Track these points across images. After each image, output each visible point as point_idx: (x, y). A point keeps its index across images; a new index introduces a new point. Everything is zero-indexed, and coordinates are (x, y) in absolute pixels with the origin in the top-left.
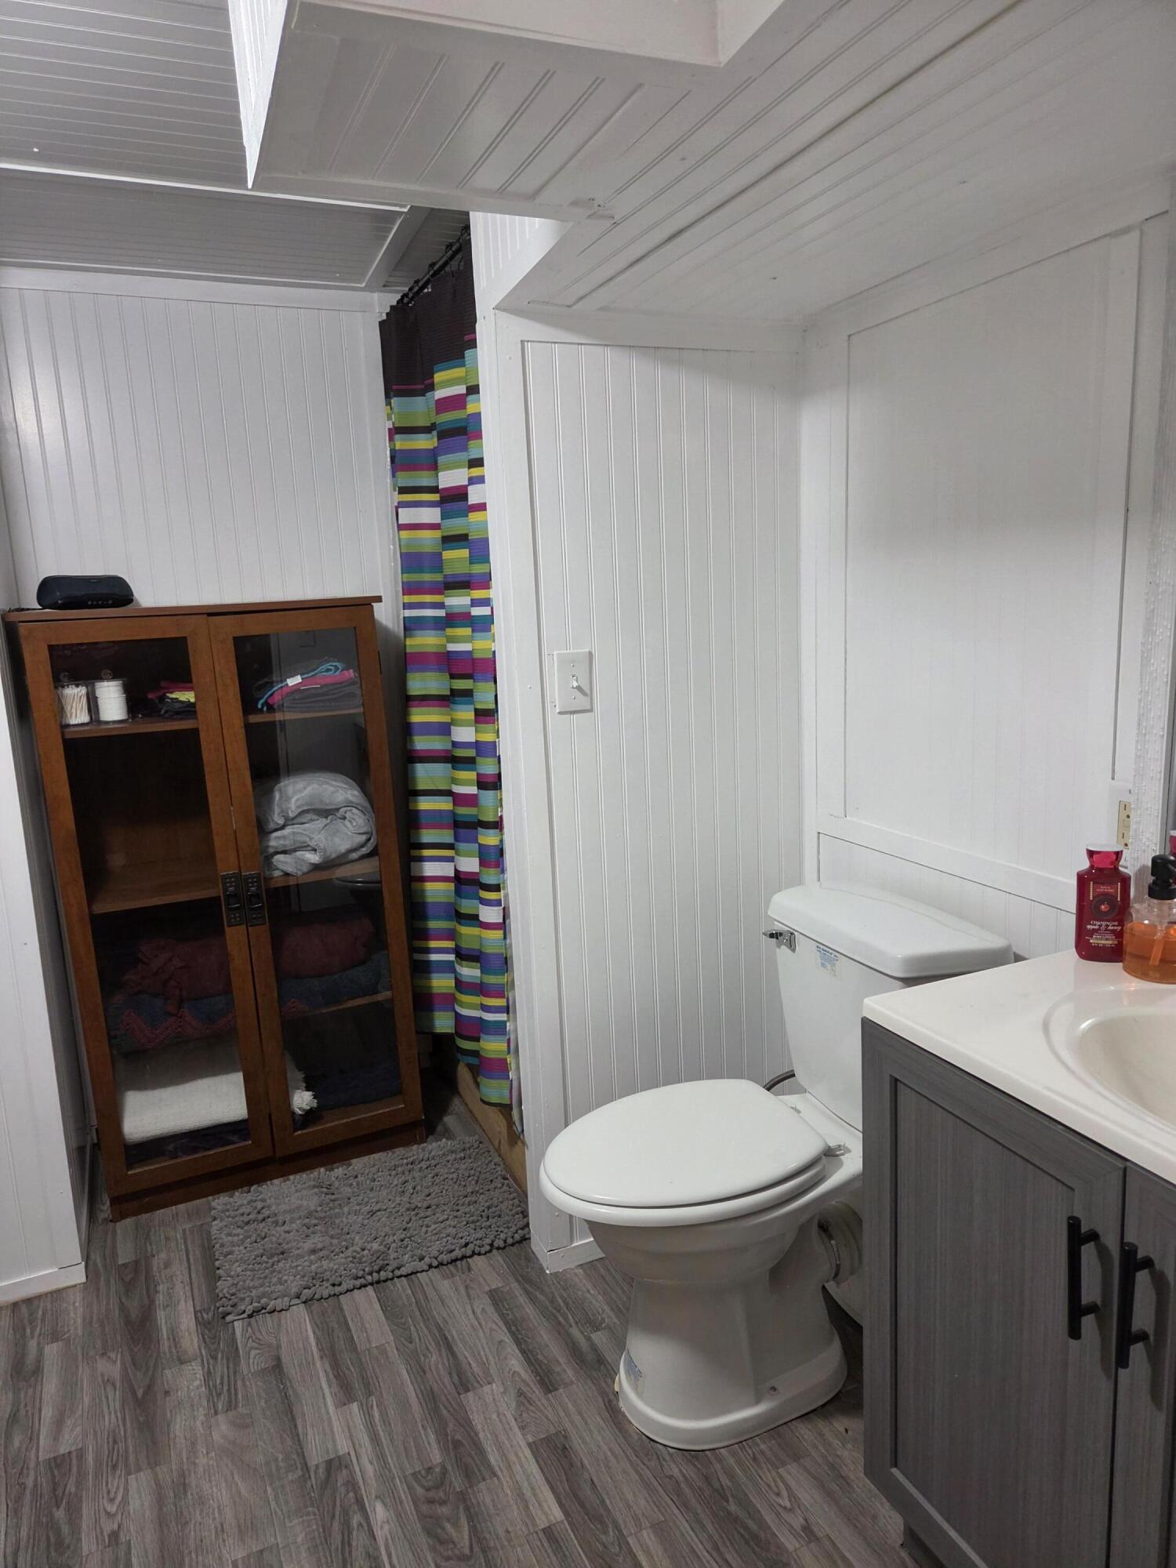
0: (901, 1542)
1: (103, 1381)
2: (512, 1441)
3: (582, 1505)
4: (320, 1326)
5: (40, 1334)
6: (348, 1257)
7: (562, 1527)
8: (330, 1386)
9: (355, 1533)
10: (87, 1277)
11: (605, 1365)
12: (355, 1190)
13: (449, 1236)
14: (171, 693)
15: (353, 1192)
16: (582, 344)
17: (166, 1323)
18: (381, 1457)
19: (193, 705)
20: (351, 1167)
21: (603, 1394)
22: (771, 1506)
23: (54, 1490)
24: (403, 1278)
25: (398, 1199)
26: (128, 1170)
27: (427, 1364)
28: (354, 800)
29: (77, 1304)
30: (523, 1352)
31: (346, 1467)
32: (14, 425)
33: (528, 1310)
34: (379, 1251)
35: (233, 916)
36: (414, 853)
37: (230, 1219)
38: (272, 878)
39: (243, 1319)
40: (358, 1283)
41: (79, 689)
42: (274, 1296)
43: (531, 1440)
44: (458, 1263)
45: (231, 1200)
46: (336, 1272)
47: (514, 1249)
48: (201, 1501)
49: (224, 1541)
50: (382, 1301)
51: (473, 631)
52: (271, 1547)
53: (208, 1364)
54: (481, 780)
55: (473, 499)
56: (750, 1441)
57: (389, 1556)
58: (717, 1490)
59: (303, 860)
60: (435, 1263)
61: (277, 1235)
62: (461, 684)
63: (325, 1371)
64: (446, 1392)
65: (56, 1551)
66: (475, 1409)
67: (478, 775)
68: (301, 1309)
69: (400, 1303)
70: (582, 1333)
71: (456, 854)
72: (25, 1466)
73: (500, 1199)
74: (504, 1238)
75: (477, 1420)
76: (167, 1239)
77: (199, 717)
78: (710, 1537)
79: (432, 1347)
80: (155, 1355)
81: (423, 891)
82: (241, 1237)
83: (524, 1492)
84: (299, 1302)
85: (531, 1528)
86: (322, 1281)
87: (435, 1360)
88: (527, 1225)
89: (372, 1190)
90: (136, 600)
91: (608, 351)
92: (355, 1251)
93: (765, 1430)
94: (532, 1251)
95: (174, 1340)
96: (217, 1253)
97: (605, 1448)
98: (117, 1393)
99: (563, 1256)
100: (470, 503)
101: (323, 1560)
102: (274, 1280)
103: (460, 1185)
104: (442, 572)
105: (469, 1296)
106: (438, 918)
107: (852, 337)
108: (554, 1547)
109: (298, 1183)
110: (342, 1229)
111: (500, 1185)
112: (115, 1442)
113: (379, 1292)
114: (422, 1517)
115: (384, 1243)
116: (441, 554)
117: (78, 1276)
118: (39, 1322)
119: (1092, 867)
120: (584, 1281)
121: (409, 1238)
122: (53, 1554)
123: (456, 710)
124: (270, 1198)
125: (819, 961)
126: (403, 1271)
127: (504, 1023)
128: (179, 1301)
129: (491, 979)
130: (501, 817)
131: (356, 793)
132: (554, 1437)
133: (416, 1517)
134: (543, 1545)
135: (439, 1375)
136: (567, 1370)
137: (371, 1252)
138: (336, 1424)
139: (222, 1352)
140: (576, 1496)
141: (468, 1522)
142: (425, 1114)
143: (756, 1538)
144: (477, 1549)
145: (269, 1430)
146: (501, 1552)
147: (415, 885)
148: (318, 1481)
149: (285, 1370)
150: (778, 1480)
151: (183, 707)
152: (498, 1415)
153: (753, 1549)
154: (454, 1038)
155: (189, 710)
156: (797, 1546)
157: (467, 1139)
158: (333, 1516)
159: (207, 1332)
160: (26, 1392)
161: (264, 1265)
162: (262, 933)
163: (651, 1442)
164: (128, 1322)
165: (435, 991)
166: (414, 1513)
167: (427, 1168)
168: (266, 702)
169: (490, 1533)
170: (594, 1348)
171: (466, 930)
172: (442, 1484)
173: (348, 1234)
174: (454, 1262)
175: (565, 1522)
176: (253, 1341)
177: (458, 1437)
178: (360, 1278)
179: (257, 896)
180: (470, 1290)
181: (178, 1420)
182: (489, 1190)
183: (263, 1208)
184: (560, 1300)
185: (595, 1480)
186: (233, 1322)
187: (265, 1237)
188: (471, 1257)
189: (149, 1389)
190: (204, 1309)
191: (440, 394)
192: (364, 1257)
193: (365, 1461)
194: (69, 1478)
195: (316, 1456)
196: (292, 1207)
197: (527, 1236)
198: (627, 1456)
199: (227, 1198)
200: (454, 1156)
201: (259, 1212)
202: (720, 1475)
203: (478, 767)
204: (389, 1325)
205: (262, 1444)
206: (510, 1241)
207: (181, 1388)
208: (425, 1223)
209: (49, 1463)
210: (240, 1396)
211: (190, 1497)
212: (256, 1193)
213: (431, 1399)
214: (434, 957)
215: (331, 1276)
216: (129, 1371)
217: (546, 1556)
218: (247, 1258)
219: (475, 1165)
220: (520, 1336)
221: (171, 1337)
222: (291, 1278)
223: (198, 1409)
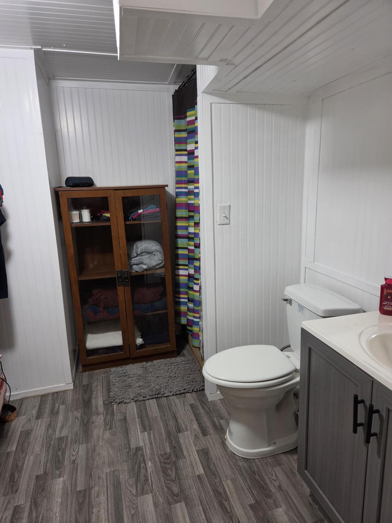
0: (309, 495)
1: (75, 417)
2: (191, 449)
3: (210, 469)
4: (138, 409)
5: (59, 403)
6: (149, 389)
7: (203, 475)
8: (139, 426)
9: (142, 469)
10: (74, 387)
11: (223, 430)
12: (154, 370)
13: (180, 386)
14: (104, 214)
15: (153, 370)
16: (231, 103)
17: (95, 403)
18: (152, 449)
19: (109, 218)
20: (153, 363)
21: (221, 438)
22: (269, 478)
23: (59, 446)
24: (165, 397)
25: (166, 374)
26: (87, 357)
27: (169, 423)
28: (158, 249)
29: (70, 395)
30: (198, 423)
31: (141, 450)
32: (60, 130)
33: (201, 411)
34: (158, 388)
35: (119, 283)
36: (177, 267)
37: (116, 375)
38: (132, 272)
39: (117, 404)
40: (151, 397)
41: (76, 212)
42: (126, 399)
43: (197, 449)
44: (182, 395)
45: (117, 369)
46: (145, 393)
47: (200, 392)
48: (99, 455)
49: (104, 466)
50: (158, 404)
51: (195, 197)
52: (117, 470)
53: (105, 416)
54: (196, 245)
55: (196, 155)
56: (265, 458)
57: (151, 477)
58: (253, 471)
59: (142, 268)
60: (175, 394)
61: (129, 381)
62: (192, 214)
63: (139, 422)
64: (173, 432)
65: (57, 463)
66: (181, 438)
67: (194, 243)
68: (134, 403)
69: (163, 405)
70: (217, 420)
71: (189, 268)
72: (52, 439)
73: (197, 377)
74: (197, 389)
75: (182, 441)
76: (97, 379)
77: (111, 221)
78: (248, 485)
79: (171, 419)
80: (90, 412)
81: (179, 279)
82: (118, 380)
83: (193, 464)
84: (133, 401)
85: (194, 474)
86: (141, 396)
87: (171, 423)
88: (204, 386)
89: (158, 370)
90: (95, 185)
91: (240, 105)
92: (151, 388)
93: (271, 455)
94: (205, 393)
95: (96, 408)
96: (111, 384)
97: (219, 454)
98: (79, 421)
99: (214, 396)
100: (195, 156)
101: (132, 476)
102: (127, 394)
103: (185, 371)
104: (187, 177)
105: (184, 405)
106: (183, 288)
107: (324, 100)
108: (200, 481)
109: (137, 366)
110: (148, 381)
111: (198, 373)
112: (77, 435)
113: (157, 401)
114: (162, 467)
115: (160, 386)
116: (187, 172)
117: (71, 387)
118: (59, 399)
119: (386, 284)
120: (220, 404)
121: (168, 385)
122: (57, 464)
123: (190, 222)
124: (128, 370)
125: (298, 309)
126: (165, 395)
127: (199, 322)
128: (99, 397)
129: (196, 308)
130: (200, 257)
131: (159, 247)
132: (204, 449)
133: (160, 467)
134: (197, 480)
135: (172, 426)
136: (211, 430)
137: (156, 388)
138: (140, 437)
139: (110, 413)
140: (209, 467)
141: (175, 471)
142: (177, 349)
143: (263, 487)
144: (177, 478)
145: (120, 437)
146: (184, 480)
147: (177, 277)
148: (133, 453)
149: (127, 420)
150: (273, 471)
151: (107, 218)
152: (188, 441)
153: (261, 490)
154: (186, 326)
155: (108, 219)
156: (276, 491)
157: (189, 357)
158: (136, 463)
159: (106, 407)
160: (54, 418)
161: (124, 389)
162: (128, 289)
163: (234, 455)
164: (84, 402)
165: (182, 311)
166: (160, 465)
167: (176, 365)
168: (132, 218)
169: (181, 474)
170: (220, 425)
171: (191, 292)
172: (169, 458)
173: (150, 382)
174: (181, 394)
175: (204, 474)
176: (119, 411)
177: (175, 445)
178: (152, 396)
179: (127, 278)
180: (185, 403)
181: (95, 431)
182: (194, 374)
183: (126, 372)
184: (212, 409)
185: (215, 464)
186: (114, 405)
187: (125, 381)
188: (186, 393)
189: (88, 421)
190: (106, 400)
191: (188, 119)
192: (154, 390)
193: (147, 449)
194: (63, 443)
195: (133, 446)
196: (134, 373)
197: (204, 389)
198: (226, 458)
199: (115, 368)
200: (185, 362)
201: (124, 374)
202: (254, 467)
203: (195, 241)
204: (159, 411)
205: (118, 440)
206: (198, 390)
207: (97, 422)
208: (173, 381)
209: (58, 439)
210: (113, 426)
211: (96, 453)
212: (124, 368)
213: (169, 434)
214: (182, 300)
215: (143, 394)
216: (83, 415)
217: (197, 483)
218: (119, 387)
219: (191, 366)
220: (198, 418)
221: (96, 407)
222: (131, 394)
223: (101, 428)
